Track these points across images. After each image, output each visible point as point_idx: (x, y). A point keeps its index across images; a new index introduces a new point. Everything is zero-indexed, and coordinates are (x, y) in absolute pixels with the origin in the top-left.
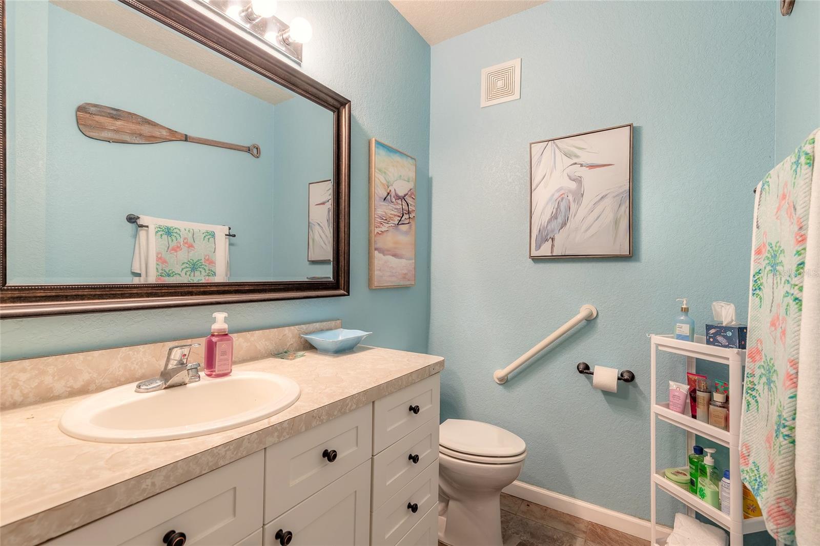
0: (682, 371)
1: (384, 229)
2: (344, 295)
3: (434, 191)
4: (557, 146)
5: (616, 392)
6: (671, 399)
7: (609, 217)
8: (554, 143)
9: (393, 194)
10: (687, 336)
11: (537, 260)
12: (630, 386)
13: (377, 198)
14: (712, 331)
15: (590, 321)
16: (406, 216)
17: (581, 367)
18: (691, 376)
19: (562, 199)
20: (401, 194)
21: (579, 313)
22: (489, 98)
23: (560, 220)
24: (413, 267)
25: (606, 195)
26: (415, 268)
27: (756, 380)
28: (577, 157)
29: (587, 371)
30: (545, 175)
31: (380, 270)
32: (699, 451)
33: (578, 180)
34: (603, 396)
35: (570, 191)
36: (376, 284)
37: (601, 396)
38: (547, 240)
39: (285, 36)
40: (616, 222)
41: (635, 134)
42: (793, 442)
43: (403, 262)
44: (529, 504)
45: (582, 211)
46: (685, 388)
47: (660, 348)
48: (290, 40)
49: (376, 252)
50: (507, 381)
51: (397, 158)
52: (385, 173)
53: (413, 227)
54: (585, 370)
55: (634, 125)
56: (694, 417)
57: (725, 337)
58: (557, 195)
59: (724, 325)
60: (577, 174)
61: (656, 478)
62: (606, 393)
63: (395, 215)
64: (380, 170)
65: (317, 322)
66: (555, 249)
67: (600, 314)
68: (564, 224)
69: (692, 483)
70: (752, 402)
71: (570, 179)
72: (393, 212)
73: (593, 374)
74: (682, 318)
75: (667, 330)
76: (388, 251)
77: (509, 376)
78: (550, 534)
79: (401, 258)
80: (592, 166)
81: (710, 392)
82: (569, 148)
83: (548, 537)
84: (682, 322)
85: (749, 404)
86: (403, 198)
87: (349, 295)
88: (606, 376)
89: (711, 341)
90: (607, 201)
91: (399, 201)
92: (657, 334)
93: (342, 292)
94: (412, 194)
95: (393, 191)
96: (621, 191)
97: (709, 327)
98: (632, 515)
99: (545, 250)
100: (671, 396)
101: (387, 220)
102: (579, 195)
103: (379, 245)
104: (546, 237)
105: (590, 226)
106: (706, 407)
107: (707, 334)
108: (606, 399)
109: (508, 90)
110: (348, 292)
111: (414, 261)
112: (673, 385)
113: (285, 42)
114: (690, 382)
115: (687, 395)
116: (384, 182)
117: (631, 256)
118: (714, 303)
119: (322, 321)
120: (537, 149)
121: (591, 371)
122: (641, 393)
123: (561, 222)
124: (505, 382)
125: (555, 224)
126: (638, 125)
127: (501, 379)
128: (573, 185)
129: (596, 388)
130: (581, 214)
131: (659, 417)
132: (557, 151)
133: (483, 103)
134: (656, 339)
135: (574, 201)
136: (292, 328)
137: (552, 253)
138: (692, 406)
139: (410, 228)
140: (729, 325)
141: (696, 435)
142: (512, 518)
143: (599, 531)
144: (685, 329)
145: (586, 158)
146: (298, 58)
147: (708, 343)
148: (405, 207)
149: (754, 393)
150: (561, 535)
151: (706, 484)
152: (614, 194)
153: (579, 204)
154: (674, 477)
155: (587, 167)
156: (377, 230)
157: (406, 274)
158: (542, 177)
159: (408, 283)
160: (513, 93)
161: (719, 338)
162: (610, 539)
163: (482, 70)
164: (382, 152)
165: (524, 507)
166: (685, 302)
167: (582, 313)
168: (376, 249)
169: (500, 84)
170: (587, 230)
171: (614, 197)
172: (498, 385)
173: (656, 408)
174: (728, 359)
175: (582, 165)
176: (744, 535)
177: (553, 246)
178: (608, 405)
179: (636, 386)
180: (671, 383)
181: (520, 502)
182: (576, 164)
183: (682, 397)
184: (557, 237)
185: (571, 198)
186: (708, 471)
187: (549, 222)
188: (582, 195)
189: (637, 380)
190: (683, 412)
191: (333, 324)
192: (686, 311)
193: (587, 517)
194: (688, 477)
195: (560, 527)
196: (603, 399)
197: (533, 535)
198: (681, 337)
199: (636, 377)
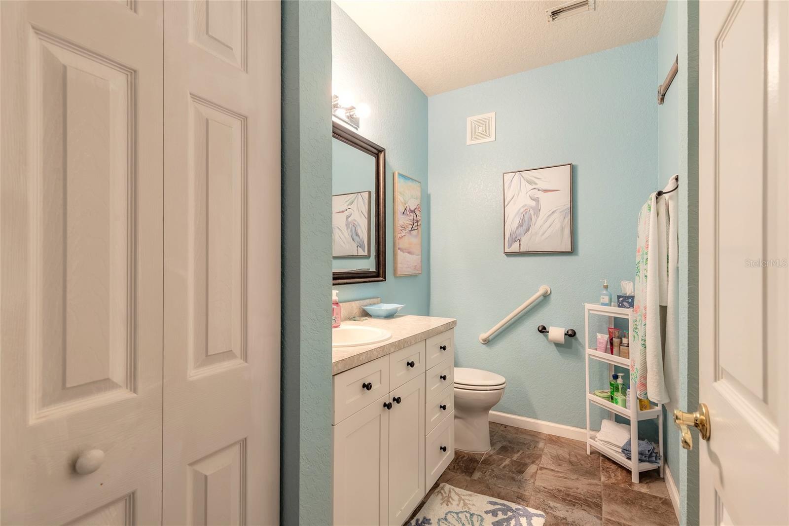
0: (605, 327)
1: (403, 234)
2: (383, 281)
3: (432, 205)
4: (522, 175)
5: (564, 343)
6: (598, 345)
7: (557, 225)
8: (520, 174)
9: (408, 209)
10: (608, 304)
11: (508, 254)
12: (573, 339)
13: (399, 213)
14: (621, 299)
15: (546, 296)
16: (416, 224)
17: (540, 329)
18: (611, 330)
19: (526, 213)
20: (413, 209)
21: (539, 291)
22: (472, 139)
23: (525, 227)
24: (420, 260)
25: (555, 211)
26: (421, 261)
27: (637, 323)
28: (536, 184)
29: (544, 330)
30: (514, 196)
31: (401, 263)
32: (616, 377)
33: (537, 200)
34: (555, 347)
35: (532, 208)
36: (399, 273)
37: (554, 348)
38: (516, 241)
39: (351, 114)
40: (562, 229)
41: (573, 169)
42: (645, 347)
43: (414, 257)
44: (506, 426)
45: (540, 221)
46: (606, 337)
47: (591, 312)
48: (354, 116)
49: (399, 251)
50: (489, 341)
51: (410, 183)
52: (403, 195)
53: (420, 232)
54: (543, 330)
55: (573, 164)
56: (612, 353)
57: (628, 302)
58: (522, 210)
59: (627, 295)
60: (536, 196)
61: (589, 396)
62: (557, 345)
63: (409, 224)
64: (401, 193)
65: (367, 299)
66: (521, 247)
67: (552, 292)
68: (528, 230)
69: (612, 398)
70: (636, 335)
71: (531, 199)
72: (408, 222)
73: (548, 332)
74: (604, 292)
75: (596, 301)
76: (405, 250)
77: (490, 337)
78: (522, 441)
79: (413, 254)
80: (546, 191)
81: (621, 338)
82: (531, 178)
83: (521, 443)
84: (604, 295)
85: (634, 337)
86: (413, 212)
87: (385, 281)
88: (557, 333)
89: (620, 305)
90: (556, 215)
91: (411, 214)
92: (588, 303)
93: (381, 279)
94: (419, 208)
95: (408, 207)
96: (566, 208)
97: (619, 297)
98: (576, 427)
99: (515, 248)
100: (598, 342)
101: (404, 228)
102: (537, 210)
103: (401, 246)
104: (515, 239)
105: (545, 232)
106: (618, 348)
107: (618, 301)
108: (557, 349)
109: (486, 134)
110: (385, 279)
111: (420, 256)
112: (599, 336)
113: (351, 117)
114: (610, 333)
115: (607, 341)
116: (403, 201)
117: (573, 251)
118: (622, 282)
119: (370, 298)
120: (508, 177)
121: (547, 330)
122: (580, 344)
123: (525, 228)
124: (487, 342)
125: (521, 230)
126: (576, 164)
127: (484, 340)
128: (533, 203)
129: (550, 341)
130: (539, 223)
131: (591, 357)
132: (522, 179)
133: (469, 142)
134: (588, 306)
135: (534, 214)
136: (356, 302)
137: (519, 250)
138: (610, 348)
139: (418, 232)
140: (630, 295)
141: (615, 365)
142: (496, 434)
143: (554, 438)
144: (606, 299)
145: (542, 185)
146: (357, 126)
147: (619, 306)
148: (415, 218)
149: (637, 331)
150: (529, 441)
151: (619, 396)
152: (561, 211)
153: (537, 217)
154: (600, 394)
155: (543, 191)
156: (399, 235)
157: (416, 266)
158: (511, 197)
159: (417, 272)
160: (490, 136)
161: (625, 303)
162: (562, 442)
163: (468, 118)
164: (402, 180)
165: (502, 428)
166: (606, 282)
167: (541, 291)
168: (399, 249)
169: (481, 129)
170: (543, 234)
171: (560, 212)
172: (482, 345)
173: (588, 351)
174: (628, 315)
175: (539, 190)
176: (638, 422)
177: (520, 245)
178: (558, 353)
179: (577, 339)
180: (598, 334)
181: (500, 425)
182: (535, 189)
183: (605, 343)
184: (523, 239)
185: (532, 212)
186: (620, 387)
187: (517, 228)
188: (540, 210)
189: (577, 335)
190: (606, 352)
191: (375, 300)
192: (606, 287)
193: (546, 431)
194: (609, 394)
195: (529, 438)
196: (556, 349)
197: (510, 442)
198: (603, 304)
199: (577, 333)
